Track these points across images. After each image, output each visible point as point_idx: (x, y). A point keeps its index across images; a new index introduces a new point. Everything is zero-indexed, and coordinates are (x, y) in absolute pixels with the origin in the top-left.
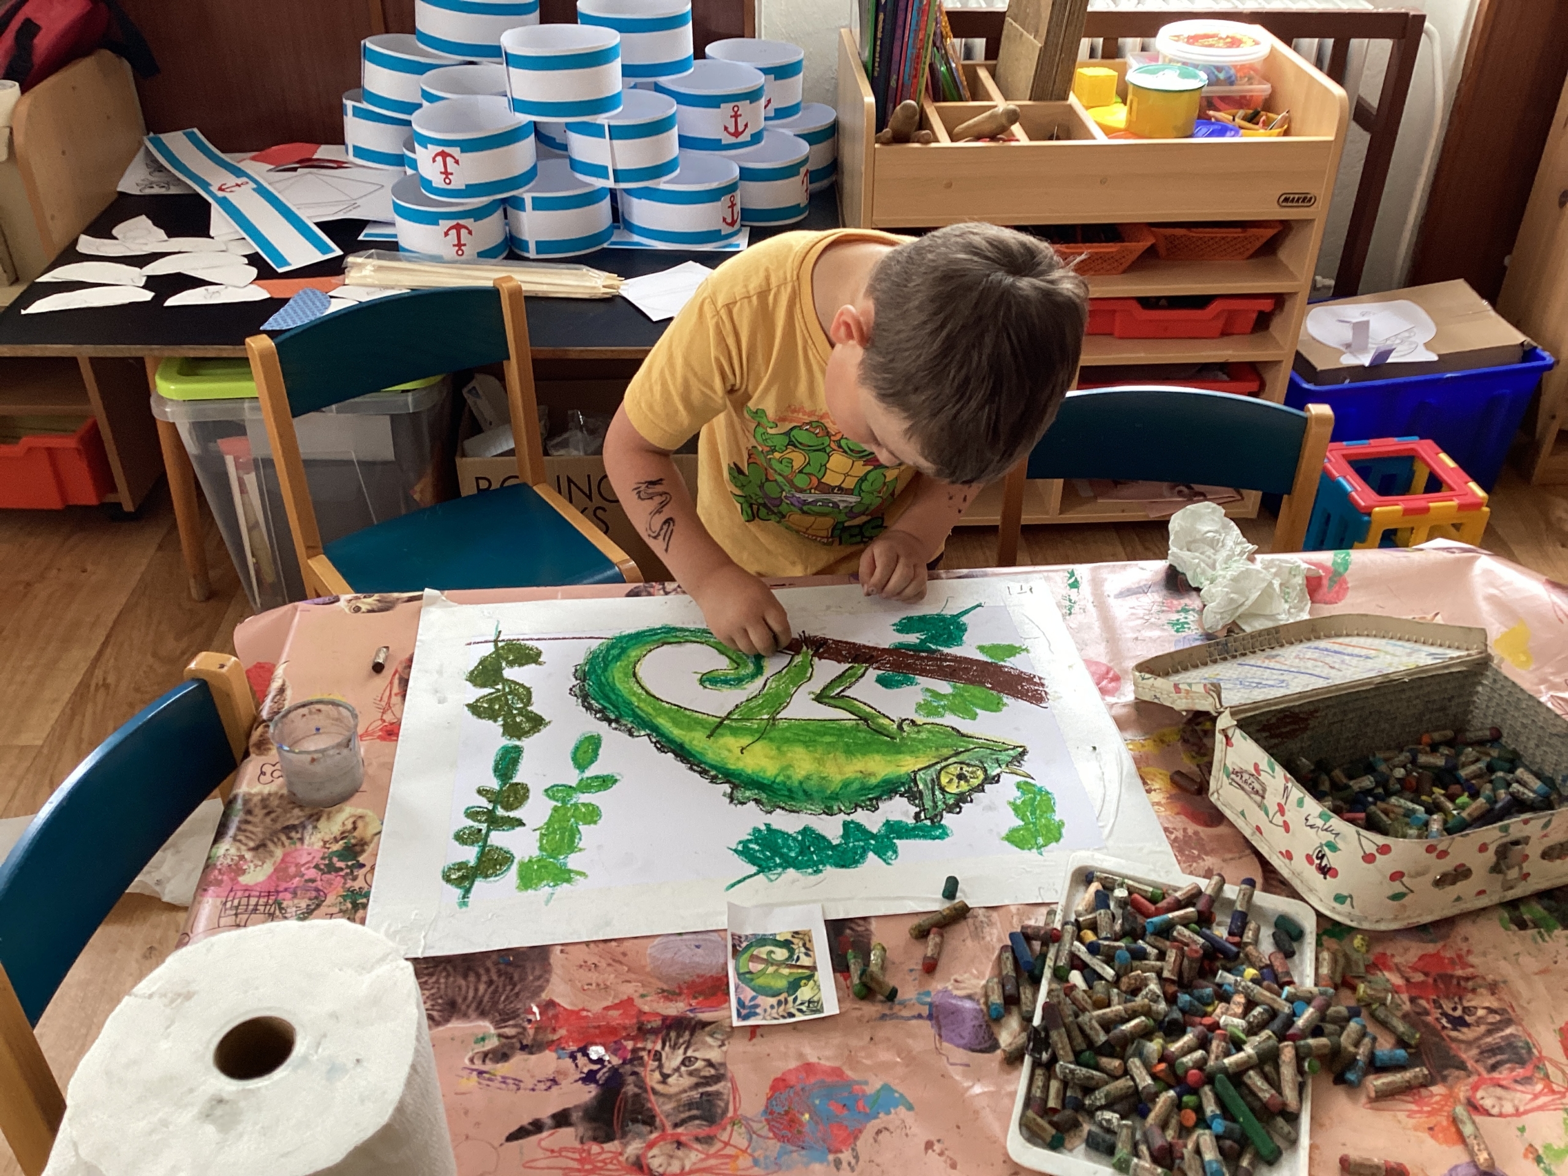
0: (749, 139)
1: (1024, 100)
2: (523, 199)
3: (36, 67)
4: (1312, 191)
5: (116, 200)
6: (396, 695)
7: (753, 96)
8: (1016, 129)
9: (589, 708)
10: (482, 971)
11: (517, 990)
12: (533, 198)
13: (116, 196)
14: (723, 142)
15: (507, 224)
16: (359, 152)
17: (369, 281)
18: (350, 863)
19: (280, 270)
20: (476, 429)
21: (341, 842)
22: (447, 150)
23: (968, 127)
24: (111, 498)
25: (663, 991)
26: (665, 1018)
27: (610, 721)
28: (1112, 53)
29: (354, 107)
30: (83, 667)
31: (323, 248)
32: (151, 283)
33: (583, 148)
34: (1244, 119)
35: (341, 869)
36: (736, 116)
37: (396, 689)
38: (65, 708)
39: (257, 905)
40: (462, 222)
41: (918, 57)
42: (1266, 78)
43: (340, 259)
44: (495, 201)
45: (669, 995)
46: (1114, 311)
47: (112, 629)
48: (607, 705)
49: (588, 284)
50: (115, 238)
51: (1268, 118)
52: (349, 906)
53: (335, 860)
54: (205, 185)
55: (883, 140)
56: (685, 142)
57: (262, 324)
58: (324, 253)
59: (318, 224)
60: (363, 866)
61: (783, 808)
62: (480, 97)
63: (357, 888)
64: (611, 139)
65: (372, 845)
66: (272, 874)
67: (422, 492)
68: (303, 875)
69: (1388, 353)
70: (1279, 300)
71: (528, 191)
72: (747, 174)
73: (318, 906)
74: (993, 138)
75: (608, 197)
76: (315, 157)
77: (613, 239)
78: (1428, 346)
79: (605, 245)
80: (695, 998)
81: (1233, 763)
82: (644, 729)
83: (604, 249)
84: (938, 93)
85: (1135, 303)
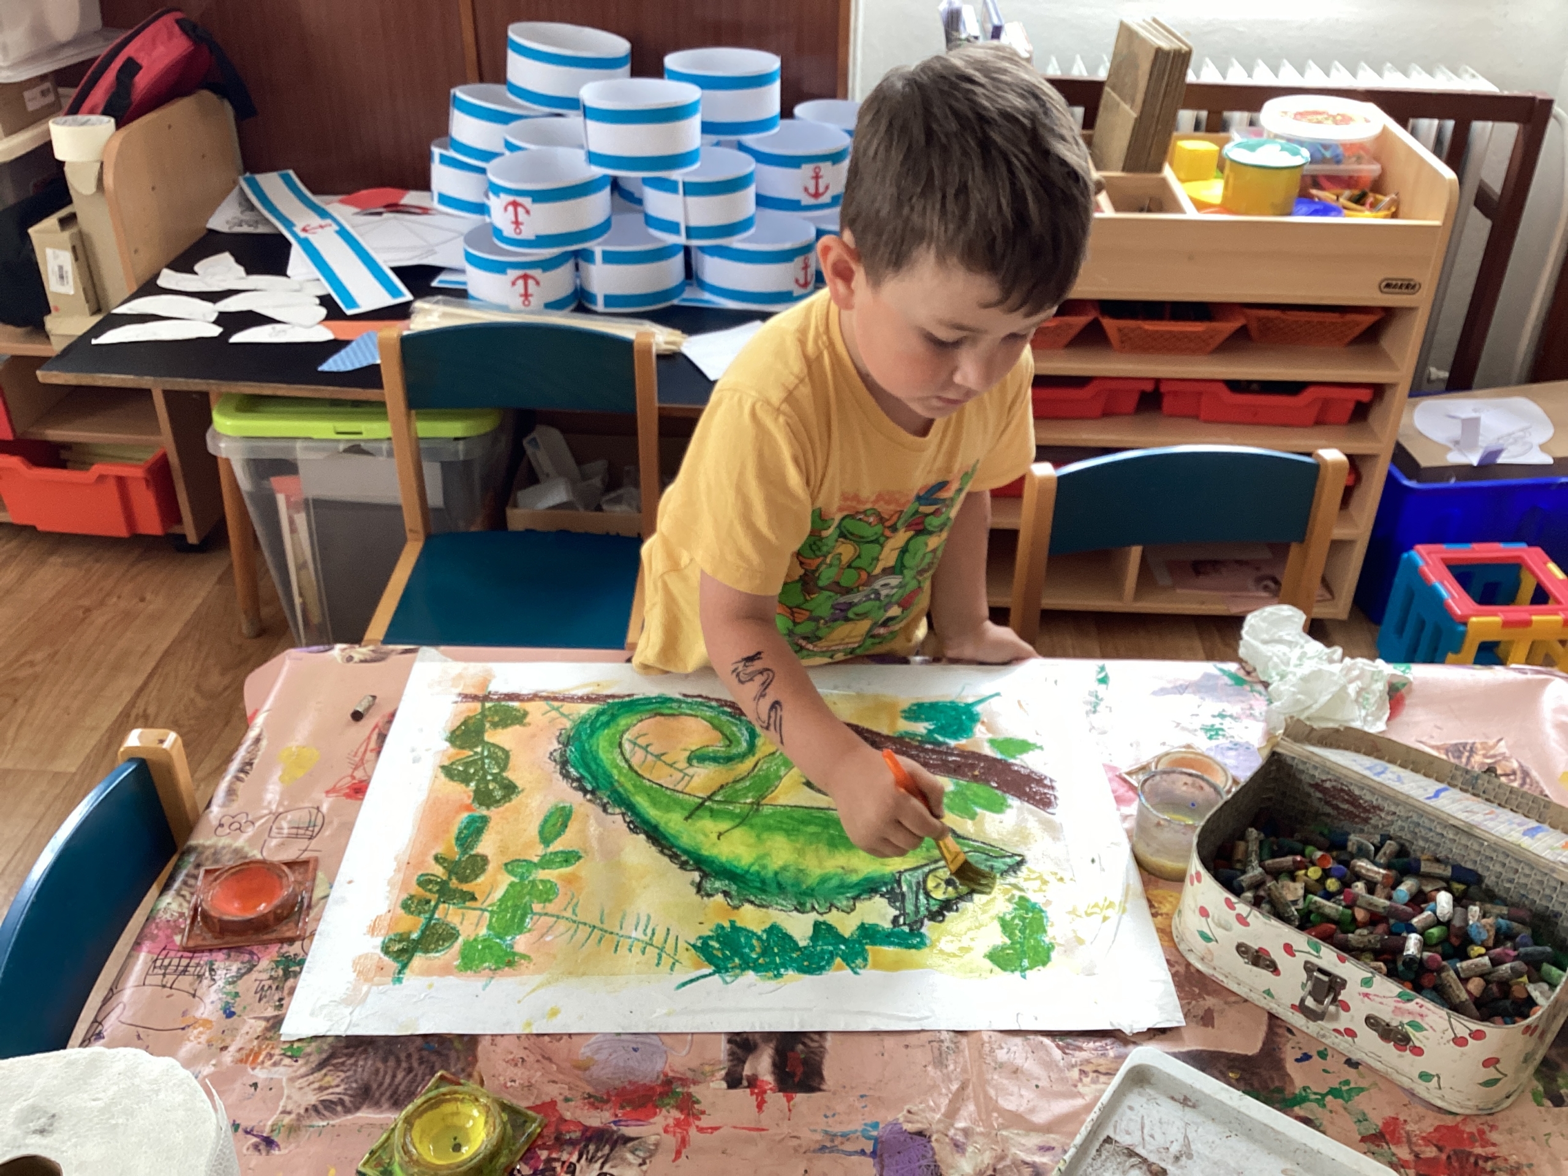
0: (829, 200)
1: (1116, 170)
2: (594, 252)
3: (133, 106)
4: (1417, 277)
5: (204, 237)
6: (372, 751)
7: (834, 158)
8: (1102, 200)
10: (403, 1056)
12: (604, 252)
13: (205, 232)
14: (802, 203)
15: (578, 277)
16: (444, 199)
19: (349, 312)
20: (533, 479)
22: (519, 199)
24: (176, 529)
25: (590, 1096)
26: (586, 1129)
27: (585, 792)
28: (1216, 126)
29: (442, 156)
30: (127, 697)
31: (394, 292)
32: (223, 319)
33: (658, 203)
34: (1351, 199)
36: (817, 177)
37: (373, 744)
38: (103, 736)
39: (188, 966)
42: (1376, 159)
43: (408, 304)
44: (566, 253)
45: (595, 1101)
46: (1200, 394)
47: (160, 660)
50: (196, 273)
51: (1375, 200)
52: (281, 972)
54: (289, 224)
56: (762, 201)
57: (321, 365)
58: (395, 298)
59: (393, 269)
61: (752, 903)
62: (559, 149)
63: (292, 954)
64: (685, 194)
65: (317, 909)
69: (1498, 453)
71: (599, 244)
73: (250, 970)
75: (682, 253)
76: (402, 202)
77: (685, 295)
78: (1543, 447)
79: (675, 302)
80: (622, 1107)
82: (619, 806)
83: (672, 305)
85: (1223, 386)
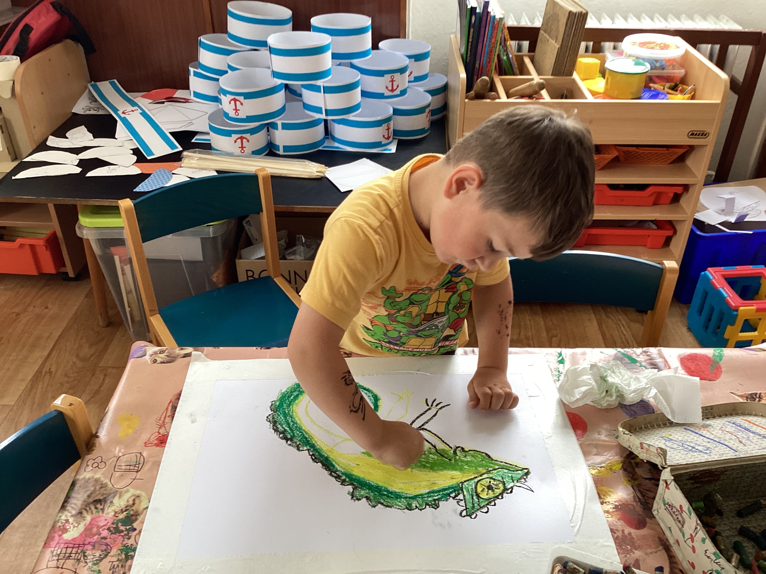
1: (549, 75)
2: (277, 124)
3: (30, 49)
4: (707, 130)
5: (71, 118)
6: (169, 416)
7: (402, 71)
9: (276, 430)
12: (282, 123)
13: (71, 115)
14: (385, 95)
15: (269, 135)
16: (197, 95)
17: (194, 165)
18: (128, 527)
19: (149, 158)
20: (249, 243)
21: (125, 513)
22: (237, 98)
23: (516, 91)
24: (62, 270)
27: (287, 439)
28: (597, 50)
29: (194, 71)
30: (40, 362)
31: (172, 146)
32: (82, 163)
33: (309, 97)
34: (669, 88)
35: (122, 531)
36: (392, 81)
37: (169, 413)
38: (28, 384)
39: (71, 553)
40: (244, 135)
41: (491, 52)
42: (682, 66)
43: (181, 152)
44: (261, 125)
47: (57, 340)
48: (286, 428)
49: (308, 170)
50: (67, 138)
51: (683, 88)
52: (124, 556)
53: (120, 524)
54: (116, 110)
55: (470, 97)
56: (364, 94)
57: (135, 188)
58: (172, 149)
59: (171, 133)
60: (135, 530)
62: (257, 69)
63: (129, 545)
64: (324, 93)
65: (142, 516)
66: (83, 531)
67: (217, 277)
68: (100, 535)
69: (746, 216)
70: (686, 187)
71: (279, 120)
72: (397, 112)
73: (106, 556)
74: (530, 97)
75: (323, 123)
76: (174, 96)
77: (325, 145)
79: (320, 148)
81: (668, 499)
82: (306, 446)
83: (319, 150)
84: (502, 71)
85: (606, 187)
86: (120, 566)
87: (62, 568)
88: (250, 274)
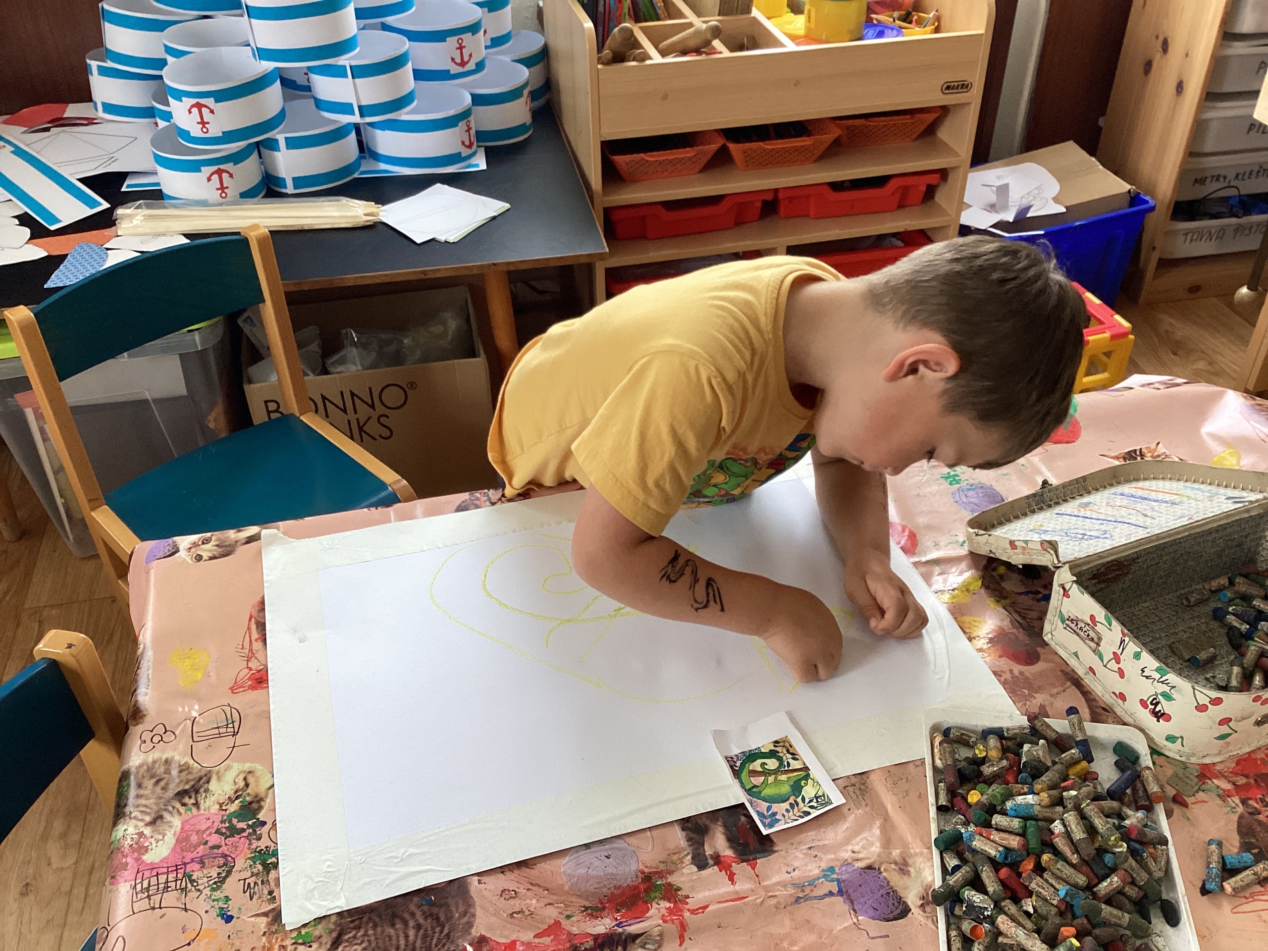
0: (474, 67)
1: (714, 16)
2: (277, 140)
6: (256, 640)
7: (474, 28)
8: (717, 44)
10: (407, 916)
11: (446, 931)
12: (286, 138)
14: (452, 73)
16: (109, 108)
17: (141, 230)
18: (250, 823)
19: (52, 228)
20: (257, 354)
21: (237, 802)
22: (202, 101)
23: (674, 44)
25: (587, 908)
26: (596, 937)
29: (99, 67)
31: (90, 203)
33: (327, 88)
34: (900, 19)
35: (243, 830)
36: (461, 48)
37: (255, 635)
39: (167, 882)
40: (222, 167)
43: (109, 211)
44: (250, 144)
45: (594, 912)
46: (809, 195)
49: (350, 214)
51: (919, 17)
52: (260, 868)
53: (235, 821)
55: (604, 60)
56: (419, 75)
57: (46, 282)
58: (92, 208)
59: (81, 180)
60: (264, 823)
62: (224, 50)
63: (263, 848)
64: (353, 77)
65: (268, 800)
66: (175, 845)
67: (215, 420)
68: (206, 843)
69: (1028, 209)
70: (943, 174)
71: (278, 133)
72: (478, 100)
73: (229, 873)
74: (697, 51)
75: (354, 132)
76: (65, 116)
77: (362, 169)
78: (1056, 200)
79: (356, 175)
80: (618, 911)
81: (1068, 611)
83: (356, 178)
84: (639, 15)
85: (827, 188)
86: (260, 883)
87: (160, 908)
88: (272, 406)
